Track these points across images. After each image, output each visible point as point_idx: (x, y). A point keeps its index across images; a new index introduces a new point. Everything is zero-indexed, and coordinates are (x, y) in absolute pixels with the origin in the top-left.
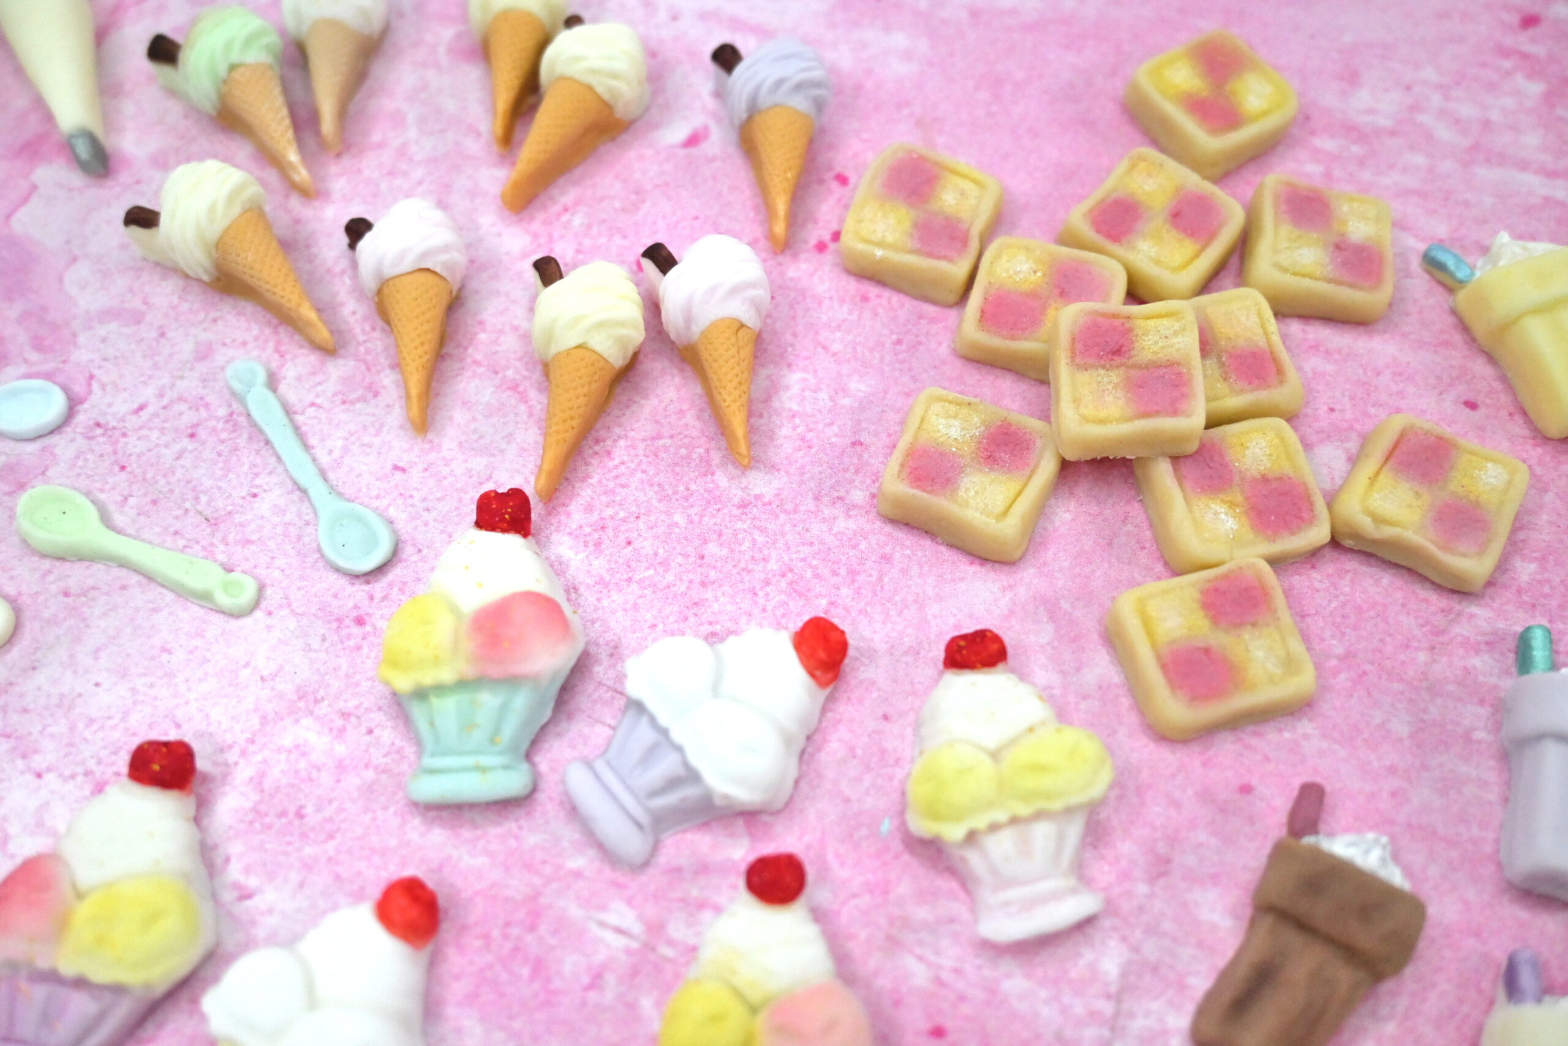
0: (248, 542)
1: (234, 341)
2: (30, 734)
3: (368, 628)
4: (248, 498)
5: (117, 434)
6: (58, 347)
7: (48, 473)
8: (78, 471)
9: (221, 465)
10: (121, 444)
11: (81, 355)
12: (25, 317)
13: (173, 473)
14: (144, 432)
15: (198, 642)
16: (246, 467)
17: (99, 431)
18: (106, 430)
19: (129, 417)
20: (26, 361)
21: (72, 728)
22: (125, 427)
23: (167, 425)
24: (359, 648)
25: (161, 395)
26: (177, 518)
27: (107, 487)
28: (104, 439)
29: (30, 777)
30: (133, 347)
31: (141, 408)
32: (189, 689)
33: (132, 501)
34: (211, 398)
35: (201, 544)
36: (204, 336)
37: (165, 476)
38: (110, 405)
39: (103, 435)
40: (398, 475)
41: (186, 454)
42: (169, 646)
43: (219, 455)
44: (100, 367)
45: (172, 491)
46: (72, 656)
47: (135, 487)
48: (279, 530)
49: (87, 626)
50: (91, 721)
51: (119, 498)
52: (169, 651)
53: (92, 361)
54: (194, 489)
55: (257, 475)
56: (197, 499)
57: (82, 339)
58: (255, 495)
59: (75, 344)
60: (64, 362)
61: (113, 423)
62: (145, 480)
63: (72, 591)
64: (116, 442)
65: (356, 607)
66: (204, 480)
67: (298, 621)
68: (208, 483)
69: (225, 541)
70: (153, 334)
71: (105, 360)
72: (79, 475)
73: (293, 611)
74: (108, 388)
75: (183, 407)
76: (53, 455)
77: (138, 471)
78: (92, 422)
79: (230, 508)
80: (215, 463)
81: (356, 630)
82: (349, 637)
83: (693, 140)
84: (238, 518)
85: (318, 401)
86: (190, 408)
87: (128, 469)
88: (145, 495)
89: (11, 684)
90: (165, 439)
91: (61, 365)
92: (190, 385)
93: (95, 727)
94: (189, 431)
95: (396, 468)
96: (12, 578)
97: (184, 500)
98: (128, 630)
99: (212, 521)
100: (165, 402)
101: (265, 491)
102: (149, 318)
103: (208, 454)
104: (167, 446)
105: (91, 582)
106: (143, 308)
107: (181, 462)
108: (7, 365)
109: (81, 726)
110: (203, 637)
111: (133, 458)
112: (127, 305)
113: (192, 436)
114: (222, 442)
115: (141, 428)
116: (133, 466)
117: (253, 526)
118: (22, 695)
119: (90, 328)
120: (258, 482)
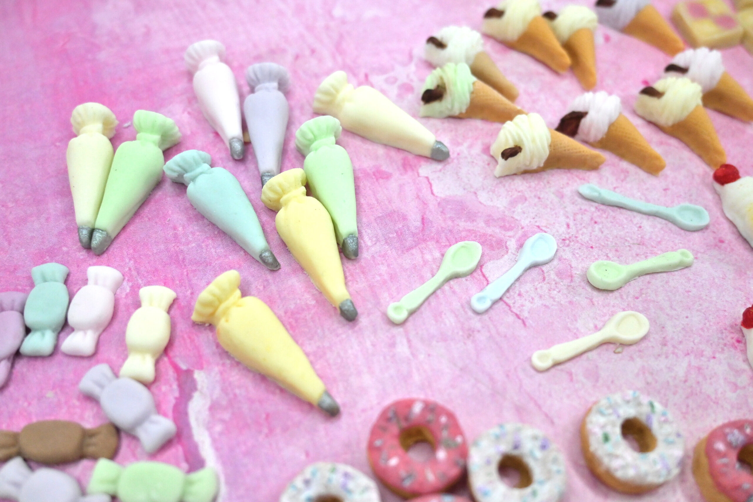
0: (659, 243)
1: (563, 185)
2: (693, 348)
3: (727, 242)
4: (639, 229)
5: (574, 239)
6: (513, 225)
7: (573, 266)
8: (580, 258)
9: (617, 225)
10: (580, 241)
11: (525, 222)
12: (487, 223)
13: (608, 238)
14: (580, 232)
15: (692, 282)
16: (625, 221)
17: (567, 242)
18: (569, 240)
19: (569, 231)
20: (510, 237)
21: (700, 336)
22: (572, 235)
23: (584, 225)
24: (732, 250)
25: (568, 217)
26: (630, 250)
27: (596, 257)
28: (572, 243)
29: (712, 360)
30: (536, 208)
31: (568, 226)
32: (711, 298)
33: (610, 255)
34: (583, 207)
35: (648, 253)
36: (553, 190)
37: (607, 241)
38: (558, 231)
39: (570, 242)
40: (669, 192)
41: (603, 230)
42: (687, 289)
43: (612, 222)
44: (536, 222)
45: (616, 244)
46: (668, 315)
47: (604, 250)
48: (663, 232)
49: (657, 302)
50: (702, 329)
51: (605, 257)
52: (689, 291)
53: (530, 222)
54: (621, 238)
55: (631, 221)
56: (626, 240)
57: (516, 217)
58: (640, 227)
59: (517, 220)
60: (522, 228)
61: (567, 236)
62: (603, 246)
63: (637, 295)
64: (578, 242)
65: (715, 238)
66: (620, 233)
67: (707, 254)
68: (622, 233)
69: (652, 247)
70: (536, 200)
71: (534, 218)
72: (582, 259)
73: (701, 253)
74: (548, 226)
75: (579, 217)
76: (565, 259)
77: (597, 245)
78: (561, 241)
79: (639, 236)
80: (615, 226)
81: (724, 245)
82: (726, 248)
83: (607, 39)
84: (647, 237)
85: (615, 186)
86: (582, 215)
87: (594, 247)
88: (610, 250)
89: (664, 338)
90: (590, 229)
91: (523, 230)
92: (571, 208)
93: (706, 330)
94: (593, 222)
95: (665, 190)
96: (613, 306)
97: (624, 243)
98: (669, 294)
99: (641, 244)
100: (572, 218)
101: (641, 223)
102: (527, 196)
103: (609, 225)
104: (593, 231)
105: (638, 289)
106: (520, 194)
107: (605, 233)
108: (506, 242)
109: (702, 333)
110: (691, 279)
111: (589, 242)
112: (514, 197)
113: (596, 223)
114: (607, 218)
115: (577, 232)
116: (594, 245)
117: (654, 237)
118: (672, 339)
119: (514, 212)
120: (635, 222)
